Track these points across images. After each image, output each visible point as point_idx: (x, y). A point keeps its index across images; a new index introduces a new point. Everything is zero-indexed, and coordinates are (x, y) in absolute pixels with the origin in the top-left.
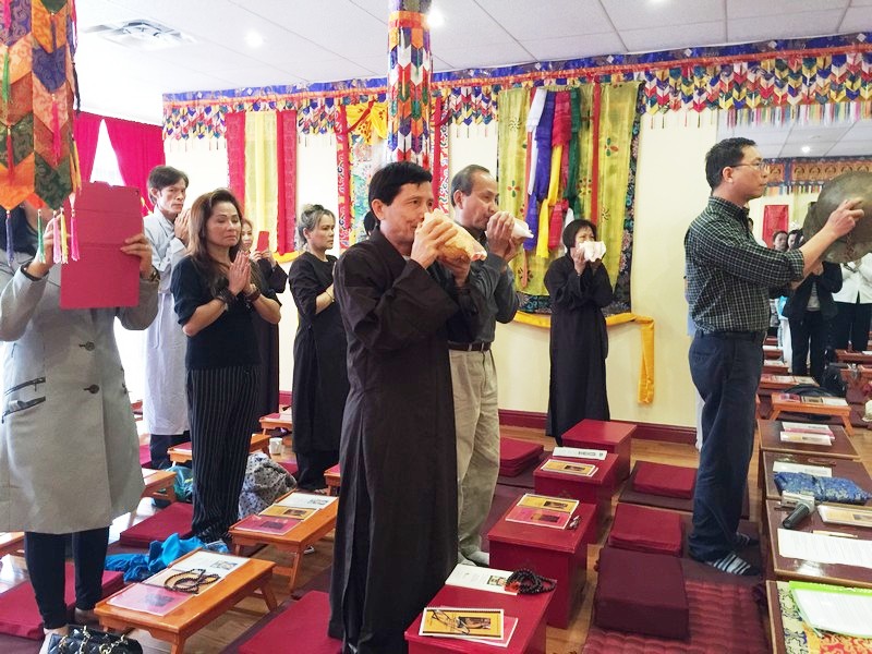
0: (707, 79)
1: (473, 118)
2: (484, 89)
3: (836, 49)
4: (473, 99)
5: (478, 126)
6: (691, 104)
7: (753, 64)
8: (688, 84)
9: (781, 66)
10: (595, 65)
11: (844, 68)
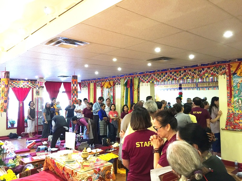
0: (148, 77)
1: (118, 84)
3: (166, 71)
5: (118, 86)
6: (146, 82)
7: (154, 74)
8: (145, 78)
9: (158, 75)
10: (133, 75)
11: (167, 75)
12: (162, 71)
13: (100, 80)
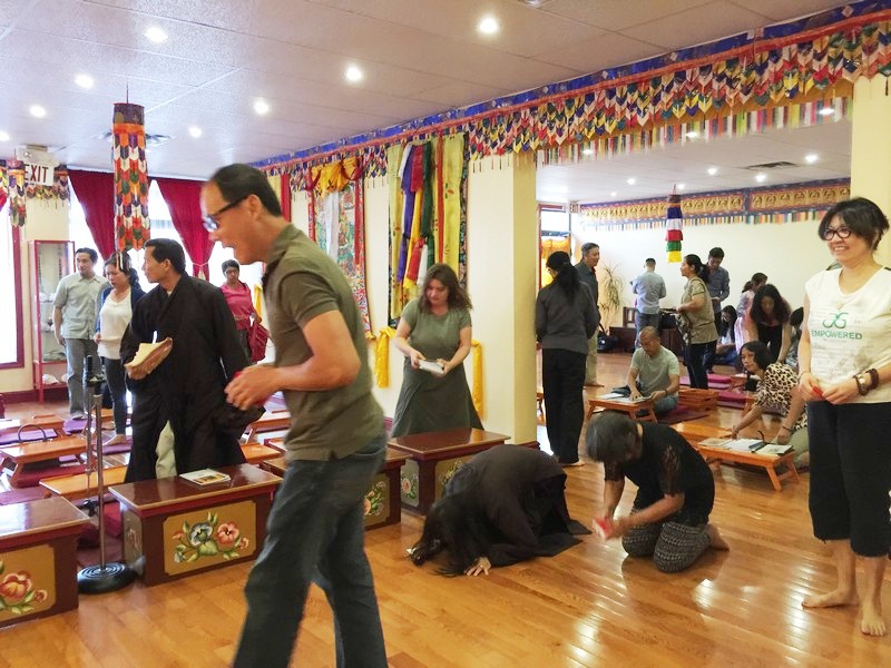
1: (376, 172)
2: (381, 147)
3: (587, 89)
4: (375, 156)
5: (378, 179)
6: (496, 149)
7: (533, 109)
8: (493, 131)
9: (551, 109)
10: (440, 120)
11: (593, 105)
12: (570, 86)
13: (307, 158)
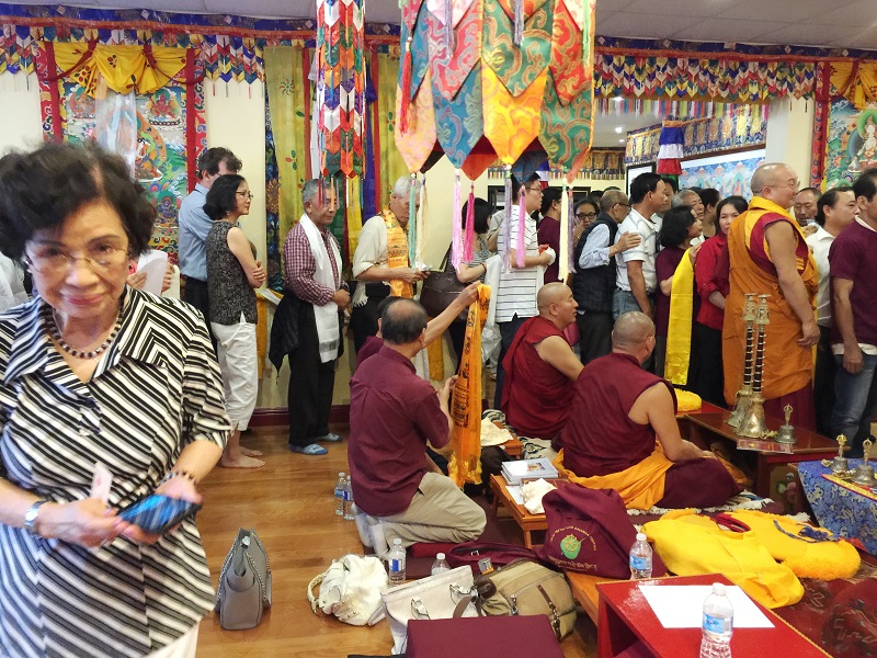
1: (234, 74)
2: (245, 41)
4: (233, 51)
5: (238, 86)
